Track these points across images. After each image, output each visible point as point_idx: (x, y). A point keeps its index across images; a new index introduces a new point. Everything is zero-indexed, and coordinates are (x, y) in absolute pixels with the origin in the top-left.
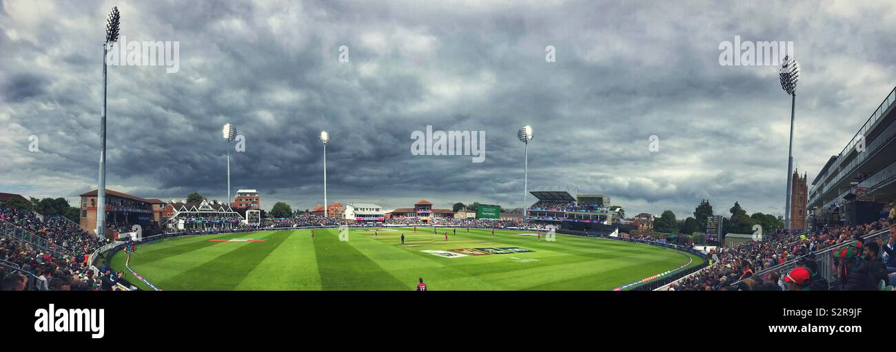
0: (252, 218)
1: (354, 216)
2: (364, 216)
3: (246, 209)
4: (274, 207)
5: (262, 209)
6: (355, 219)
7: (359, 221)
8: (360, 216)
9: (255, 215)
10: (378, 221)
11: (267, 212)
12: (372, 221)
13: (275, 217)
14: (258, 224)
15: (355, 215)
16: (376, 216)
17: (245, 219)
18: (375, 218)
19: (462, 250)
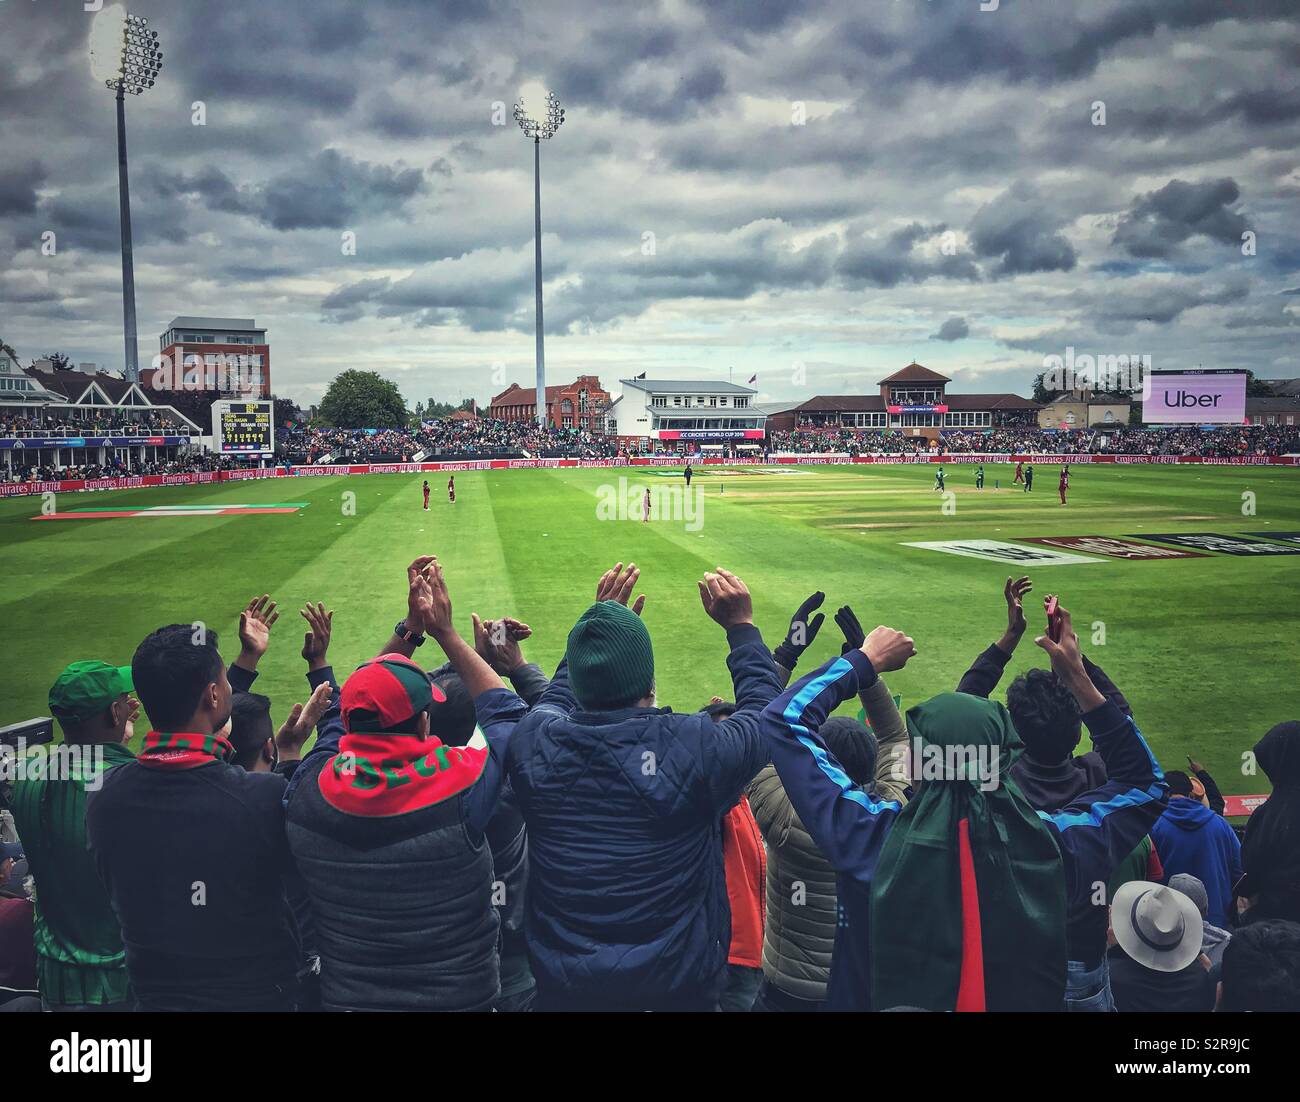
0: (239, 430)
1: (650, 422)
2: (689, 424)
3: (216, 395)
4: (333, 387)
5: (280, 397)
6: (655, 434)
7: (669, 443)
8: (674, 423)
9: (251, 419)
10: (741, 441)
11: (305, 407)
12: (718, 441)
13: (337, 424)
14: (267, 451)
15: (656, 421)
16: (735, 423)
17: (208, 432)
18: (731, 432)
19: (1074, 540)
